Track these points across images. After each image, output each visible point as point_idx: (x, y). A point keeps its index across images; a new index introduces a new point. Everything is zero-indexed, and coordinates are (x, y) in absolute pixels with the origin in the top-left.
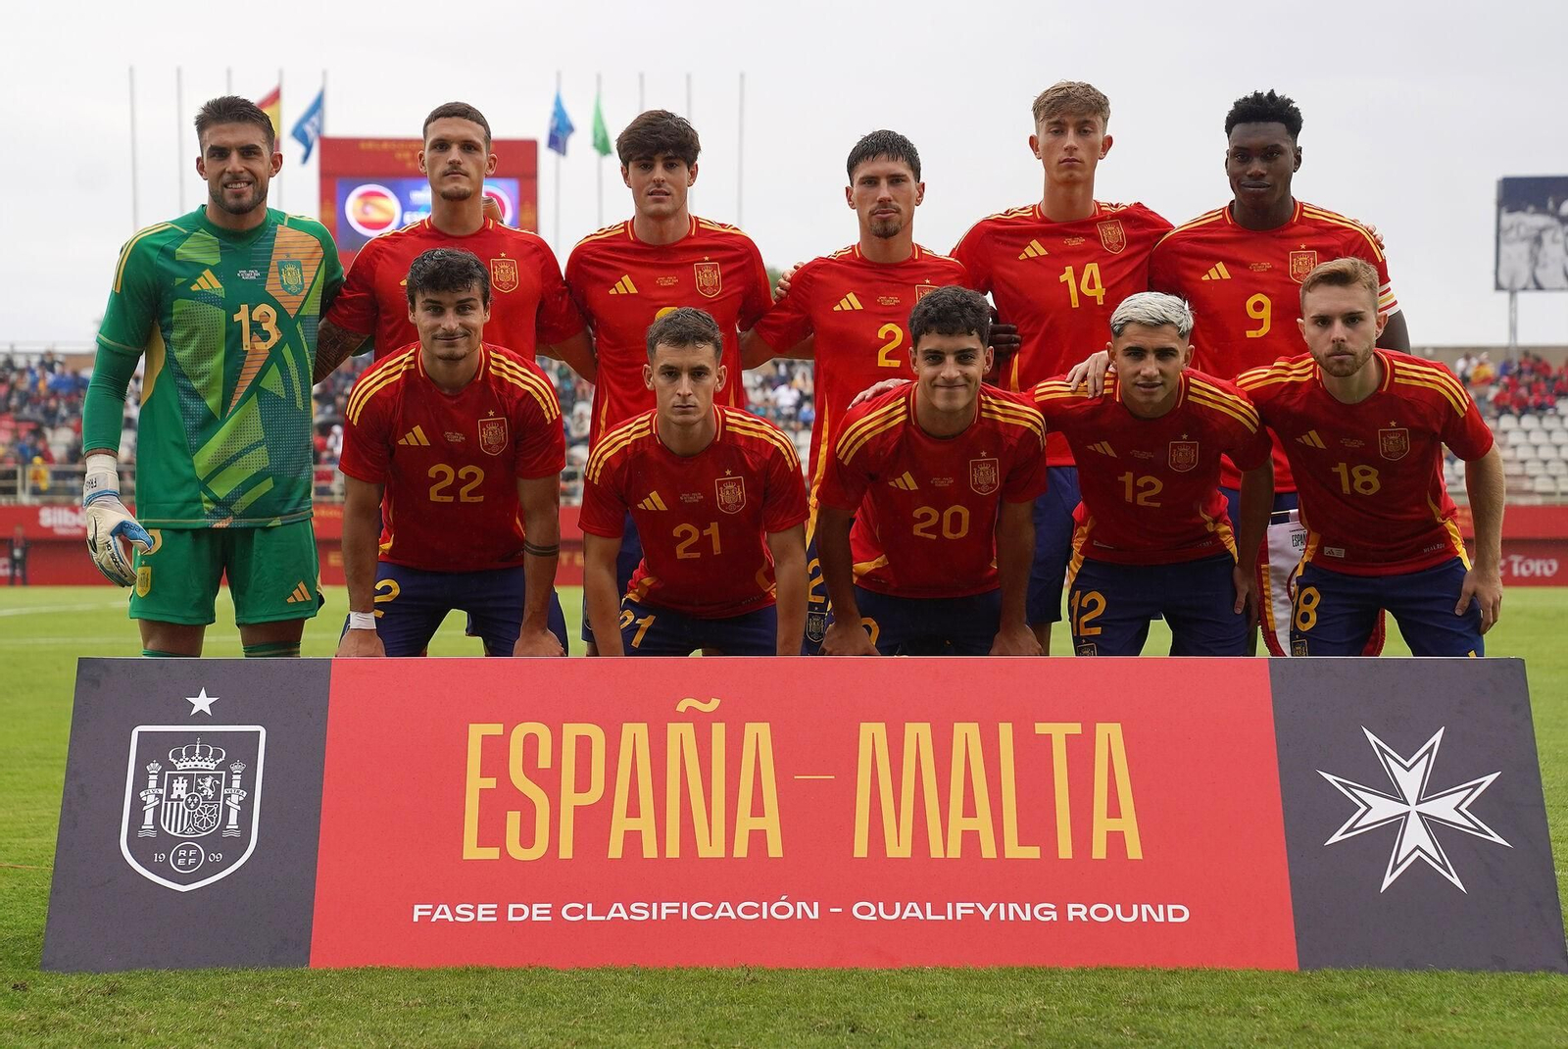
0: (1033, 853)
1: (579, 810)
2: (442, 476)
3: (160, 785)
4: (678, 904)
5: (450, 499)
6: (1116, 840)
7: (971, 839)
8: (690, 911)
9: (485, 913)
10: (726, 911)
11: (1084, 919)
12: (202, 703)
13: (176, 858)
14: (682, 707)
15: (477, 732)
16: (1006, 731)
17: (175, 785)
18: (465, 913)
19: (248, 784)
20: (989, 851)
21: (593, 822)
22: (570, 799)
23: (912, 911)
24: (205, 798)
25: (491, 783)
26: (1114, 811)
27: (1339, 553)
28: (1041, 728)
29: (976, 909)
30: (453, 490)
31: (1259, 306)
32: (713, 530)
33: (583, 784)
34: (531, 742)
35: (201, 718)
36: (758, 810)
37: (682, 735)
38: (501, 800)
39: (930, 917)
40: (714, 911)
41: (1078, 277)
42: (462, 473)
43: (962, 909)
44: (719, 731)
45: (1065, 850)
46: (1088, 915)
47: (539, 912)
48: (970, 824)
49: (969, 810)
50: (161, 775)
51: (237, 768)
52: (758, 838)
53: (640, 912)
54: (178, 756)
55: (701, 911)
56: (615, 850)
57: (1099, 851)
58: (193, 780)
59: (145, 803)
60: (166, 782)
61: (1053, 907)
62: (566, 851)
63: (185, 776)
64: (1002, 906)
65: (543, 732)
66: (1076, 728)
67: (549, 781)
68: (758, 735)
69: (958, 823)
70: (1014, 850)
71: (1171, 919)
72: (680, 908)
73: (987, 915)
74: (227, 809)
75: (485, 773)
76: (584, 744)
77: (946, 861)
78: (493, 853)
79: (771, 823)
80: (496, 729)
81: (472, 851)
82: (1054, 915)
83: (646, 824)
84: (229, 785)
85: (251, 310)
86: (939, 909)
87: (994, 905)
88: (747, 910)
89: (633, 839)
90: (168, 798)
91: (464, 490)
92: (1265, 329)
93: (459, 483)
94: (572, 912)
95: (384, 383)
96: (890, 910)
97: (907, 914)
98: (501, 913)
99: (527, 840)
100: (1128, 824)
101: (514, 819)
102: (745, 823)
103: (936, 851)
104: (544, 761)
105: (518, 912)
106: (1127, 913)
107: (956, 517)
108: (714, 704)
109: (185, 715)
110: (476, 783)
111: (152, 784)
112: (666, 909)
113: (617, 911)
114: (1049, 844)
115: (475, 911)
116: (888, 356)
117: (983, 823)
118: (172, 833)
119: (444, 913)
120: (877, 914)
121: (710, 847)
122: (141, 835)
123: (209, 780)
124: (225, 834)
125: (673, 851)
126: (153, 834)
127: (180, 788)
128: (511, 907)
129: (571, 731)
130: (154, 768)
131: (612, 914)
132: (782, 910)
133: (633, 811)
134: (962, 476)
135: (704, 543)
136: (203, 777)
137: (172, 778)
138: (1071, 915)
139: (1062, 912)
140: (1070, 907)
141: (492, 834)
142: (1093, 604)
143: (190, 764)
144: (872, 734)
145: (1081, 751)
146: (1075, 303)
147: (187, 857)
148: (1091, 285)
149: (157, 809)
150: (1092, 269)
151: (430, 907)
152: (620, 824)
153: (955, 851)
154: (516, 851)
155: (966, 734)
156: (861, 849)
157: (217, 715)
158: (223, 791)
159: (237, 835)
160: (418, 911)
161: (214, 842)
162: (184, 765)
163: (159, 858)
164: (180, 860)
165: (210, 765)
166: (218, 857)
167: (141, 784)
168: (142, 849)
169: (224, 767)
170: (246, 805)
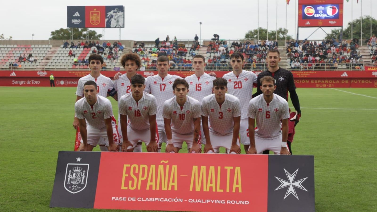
0: (222, 191)
1: (142, 181)
3: (71, 174)
4: (158, 198)
6: (237, 189)
7: (211, 188)
8: (160, 200)
9: (124, 199)
10: (166, 200)
11: (230, 203)
12: (79, 159)
14: (162, 162)
15: (125, 166)
16: (219, 168)
17: (74, 174)
18: (121, 199)
19: (86, 175)
20: (214, 190)
21: (144, 183)
22: (141, 179)
23: (199, 201)
24: (78, 177)
25: (127, 175)
26: (237, 183)
28: (226, 168)
29: (211, 201)
33: (143, 176)
34: (135, 168)
35: (79, 162)
36: (173, 181)
37: (161, 167)
38: (129, 178)
39: (202, 202)
40: (164, 200)
43: (208, 201)
44: (168, 167)
45: (228, 190)
46: (231, 203)
47: (133, 199)
48: (211, 185)
49: (211, 183)
50: (71, 173)
51: (84, 171)
52: (173, 187)
53: (151, 200)
54: (74, 169)
55: (162, 200)
56: (148, 188)
57: (234, 191)
58: (76, 174)
61: (224, 201)
62: (139, 188)
63: (75, 173)
64: (215, 201)
65: (137, 166)
66: (232, 168)
67: (137, 175)
68: (175, 167)
69: (209, 185)
70: (219, 190)
71: (246, 204)
72: (158, 199)
73: (212, 202)
74: (82, 179)
75: (126, 173)
76: (144, 169)
77: (206, 192)
78: (126, 188)
79: (175, 184)
80: (129, 165)
81: (123, 188)
82: (224, 203)
83: (153, 184)
84: (82, 175)
86: (204, 201)
87: (214, 200)
88: (170, 200)
89: (151, 186)
90: (72, 177)
94: (139, 199)
96: (195, 201)
97: (198, 201)
98: (127, 199)
99: (133, 186)
100: (240, 186)
101: (130, 182)
102: (171, 184)
103: (205, 190)
104: (137, 172)
105: (130, 199)
106: (238, 202)
108: (167, 162)
109: (76, 162)
110: (125, 175)
111: (70, 174)
112: (156, 199)
113: (147, 199)
114: (225, 189)
117: (213, 185)
118: (72, 183)
119: (117, 199)
120: (193, 201)
121: (164, 188)
122: (67, 183)
123: (79, 174)
124: (81, 183)
125: (158, 189)
126: (69, 183)
127: (74, 175)
128: (129, 198)
129: (142, 166)
130: (70, 171)
131: (146, 200)
132: (176, 200)
133: (151, 181)
136: (78, 173)
137: (73, 173)
138: (228, 202)
139: (226, 202)
140: (228, 201)
141: (126, 185)
143: (76, 171)
144: (195, 168)
145: (232, 172)
147: (75, 187)
149: (70, 179)
151: (115, 198)
152: (149, 183)
153: (208, 190)
154: (131, 188)
155: (212, 168)
156: (191, 189)
157: (82, 162)
158: (82, 176)
159: (83, 184)
160: (113, 198)
161: (79, 185)
162: (75, 171)
163: (70, 187)
164: (73, 188)
165: (79, 171)
166: (80, 188)
167: (68, 174)
168: (67, 186)
169: (82, 171)
170: (85, 178)
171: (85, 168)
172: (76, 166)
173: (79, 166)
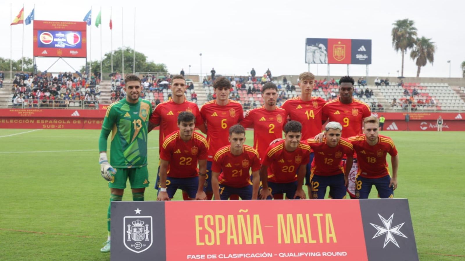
0: (315, 242)
1: (220, 234)
2: (183, 159)
3: (131, 229)
4: (243, 254)
5: (184, 164)
6: (331, 239)
7: (302, 239)
8: (245, 256)
9: (202, 257)
10: (253, 255)
11: (326, 255)
12: (138, 211)
13: (136, 246)
14: (240, 211)
15: (197, 217)
16: (307, 216)
17: (134, 229)
18: (198, 257)
19: (149, 229)
20: (306, 241)
21: (223, 237)
22: (218, 232)
23: (291, 255)
24: (141, 232)
25: (201, 228)
26: (330, 233)
27: (366, 174)
28: (315, 215)
29: (304, 254)
30: (185, 162)
31: (346, 120)
32: (241, 171)
33: (221, 229)
34: (209, 219)
35: (138, 215)
36: (258, 234)
37: (240, 217)
38: (203, 232)
39: (295, 256)
40: (250, 255)
41: (309, 113)
42: (187, 159)
43: (301, 254)
44: (248, 217)
45: (321, 241)
46: (327, 255)
47: (214, 256)
48: (302, 236)
49: (301, 233)
50: (131, 227)
51: (147, 226)
52: (258, 240)
53: (235, 256)
54: (134, 223)
55: (248, 256)
56: (229, 243)
57: (328, 241)
58: (137, 228)
59: (128, 234)
60: (132, 228)
61: (319, 253)
62: (218, 243)
63: (136, 228)
64: (309, 253)
65: (211, 217)
66: (322, 215)
67: (213, 228)
68: (256, 217)
69: (299, 236)
70: (311, 241)
71: (343, 255)
72: (243, 255)
73: (306, 255)
74: (145, 235)
75: (200, 226)
76: (220, 220)
77: (297, 244)
78: (203, 244)
79: (261, 236)
80: (201, 217)
81: (198, 243)
82: (320, 255)
83: (234, 237)
84: (145, 229)
85: (136, 120)
86: (297, 254)
87: (308, 253)
88: (257, 255)
89: (232, 240)
90: (133, 233)
91: (187, 162)
92: (347, 125)
93: (186, 161)
94: (221, 256)
95: (172, 140)
96: (287, 255)
97: (290, 255)
98: (206, 257)
99: (210, 241)
100: (333, 235)
101: (207, 236)
102: (255, 237)
103: (295, 242)
104: (212, 224)
105: (209, 257)
106: (334, 254)
107: (292, 168)
108: (246, 211)
109: (134, 214)
110: (198, 229)
111: (129, 229)
112: (240, 255)
113: (230, 256)
114: (318, 240)
115: (200, 256)
116: (272, 131)
117: (304, 235)
118: (134, 240)
119: (193, 257)
120: (284, 256)
121: (249, 242)
122: (128, 240)
123: (141, 228)
124: (146, 240)
125: (241, 243)
126: (130, 240)
127: (135, 230)
128: (208, 256)
129: (217, 217)
130: (129, 226)
131: (229, 257)
132: (265, 255)
133: (232, 234)
134: (294, 160)
135: (239, 173)
136: (140, 228)
137: (133, 228)
138: (323, 255)
139: (321, 254)
140: (323, 253)
141: (202, 240)
142: (316, 185)
143: (137, 225)
144: (280, 217)
145: (323, 219)
146: (308, 119)
147: (138, 245)
148: (312, 115)
149: (131, 235)
150: (312, 111)
151: (191, 256)
152: (229, 237)
153: (299, 242)
154: (208, 243)
155: (299, 216)
156: (280, 242)
157: (142, 214)
158: (144, 231)
159: (148, 240)
160: (188, 257)
161: (143, 242)
162: (135, 225)
163: (132, 246)
164: (137, 246)
165: (141, 225)
166: (145, 245)
167: (127, 229)
168: (129, 243)
169: (144, 225)
170: (150, 234)
171: (147, 221)
172: (136, 219)
173: (140, 219)
